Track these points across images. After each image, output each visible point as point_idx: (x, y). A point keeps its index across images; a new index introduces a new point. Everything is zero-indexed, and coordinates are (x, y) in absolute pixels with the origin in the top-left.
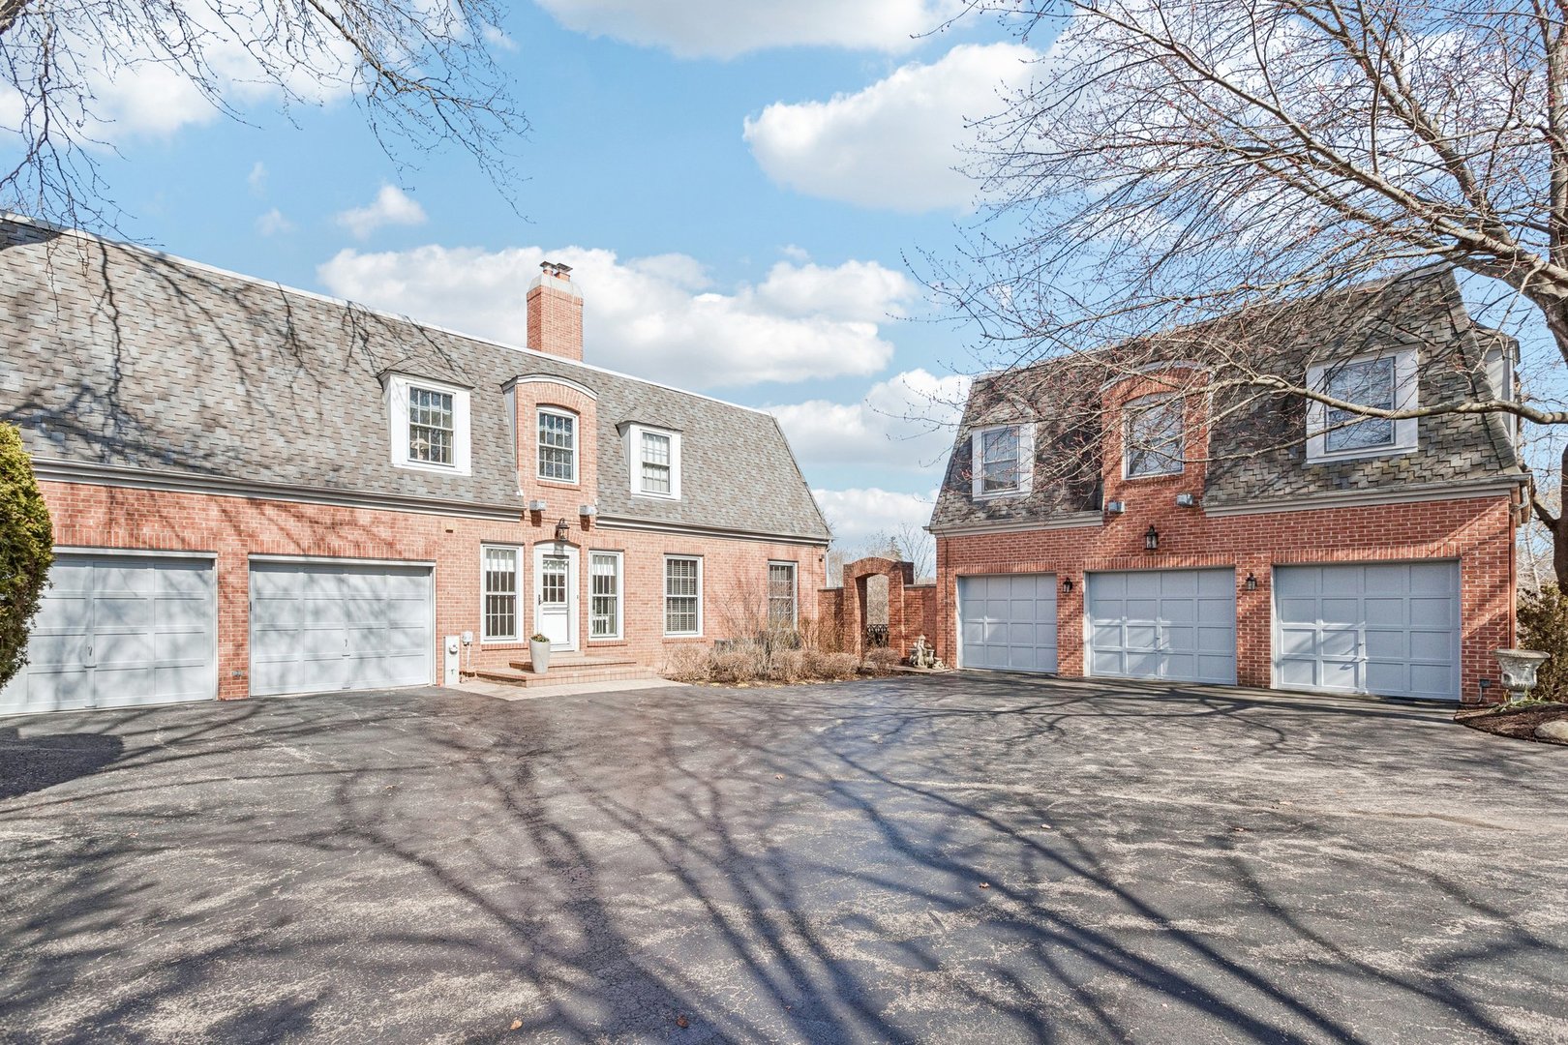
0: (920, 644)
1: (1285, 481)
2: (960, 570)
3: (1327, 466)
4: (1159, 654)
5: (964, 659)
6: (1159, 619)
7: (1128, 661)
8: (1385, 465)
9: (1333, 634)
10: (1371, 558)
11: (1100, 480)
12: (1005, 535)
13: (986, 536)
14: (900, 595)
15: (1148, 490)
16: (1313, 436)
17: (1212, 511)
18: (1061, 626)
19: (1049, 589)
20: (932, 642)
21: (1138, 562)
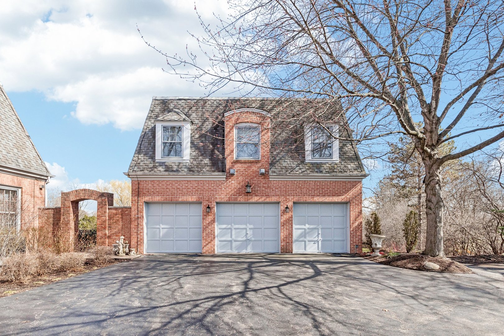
0: (121, 241)
1: (299, 168)
2: (147, 199)
3: (312, 164)
4: (248, 241)
5: (148, 248)
6: (248, 225)
7: (234, 244)
8: (330, 166)
9: (311, 230)
10: (325, 201)
11: (224, 158)
12: (174, 181)
13: (163, 181)
14: (105, 212)
15: (246, 166)
16: (307, 151)
17: (273, 178)
18: (204, 229)
19: (198, 211)
20: (128, 239)
21: (241, 199)
